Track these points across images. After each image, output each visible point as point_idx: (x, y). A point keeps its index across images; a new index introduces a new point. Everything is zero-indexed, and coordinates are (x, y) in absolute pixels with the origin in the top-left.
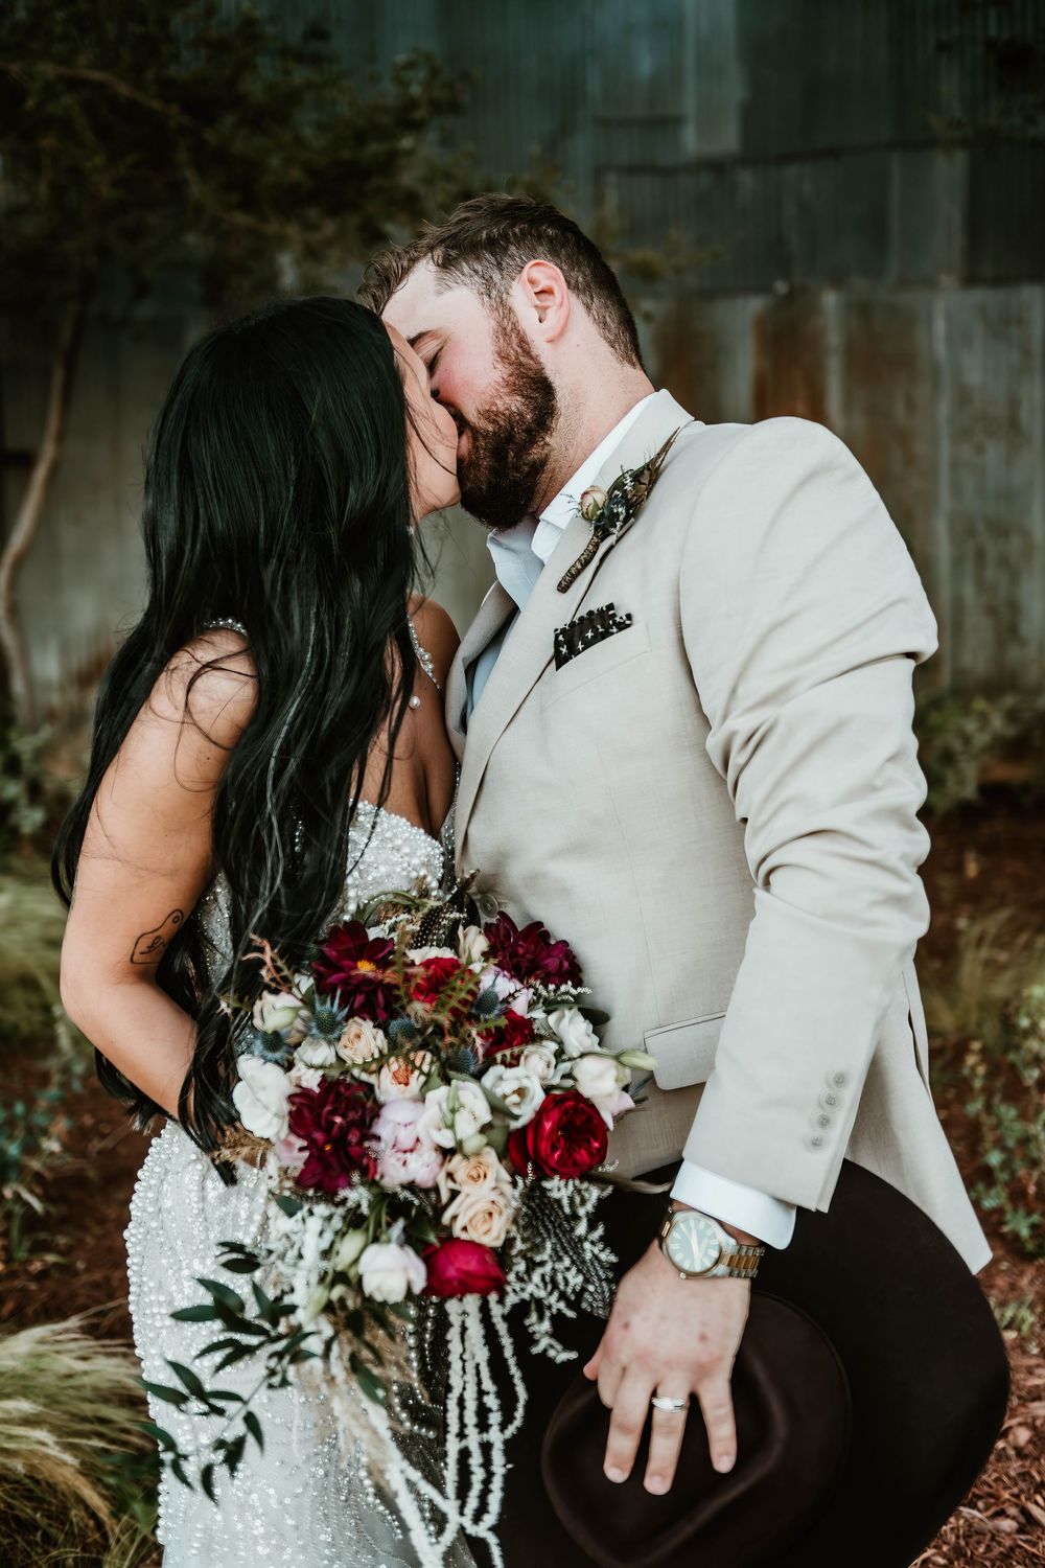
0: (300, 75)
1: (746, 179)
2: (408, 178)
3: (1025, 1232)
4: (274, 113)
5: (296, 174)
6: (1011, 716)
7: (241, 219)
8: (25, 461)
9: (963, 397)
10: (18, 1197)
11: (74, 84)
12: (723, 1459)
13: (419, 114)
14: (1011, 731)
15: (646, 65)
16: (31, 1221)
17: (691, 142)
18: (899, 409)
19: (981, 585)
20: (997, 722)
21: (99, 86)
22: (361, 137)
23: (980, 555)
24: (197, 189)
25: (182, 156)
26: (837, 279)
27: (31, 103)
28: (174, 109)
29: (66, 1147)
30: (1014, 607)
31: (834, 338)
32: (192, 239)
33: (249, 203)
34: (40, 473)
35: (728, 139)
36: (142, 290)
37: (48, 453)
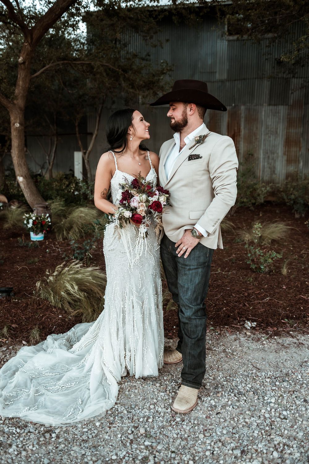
0: (144, 63)
1: (228, 84)
2: (162, 84)
3: (254, 268)
4: (138, 72)
5: (141, 83)
6: (271, 188)
7: (131, 90)
8: (91, 134)
9: (267, 127)
10: (88, 255)
11: (102, 66)
12: (185, 257)
13: (165, 72)
14: (270, 190)
15: (210, 62)
16: (90, 259)
17: (218, 76)
18: (255, 129)
19: (268, 163)
20: (268, 188)
21: (107, 66)
22: (154, 76)
23: (269, 157)
24: (124, 84)
25: (121, 79)
26: (244, 104)
27: (95, 70)
28: (120, 70)
29: (96, 247)
30: (274, 167)
31: (243, 115)
32: (123, 94)
33: (133, 87)
34: (94, 136)
35: (225, 76)
36: (114, 102)
37: (96, 132)
